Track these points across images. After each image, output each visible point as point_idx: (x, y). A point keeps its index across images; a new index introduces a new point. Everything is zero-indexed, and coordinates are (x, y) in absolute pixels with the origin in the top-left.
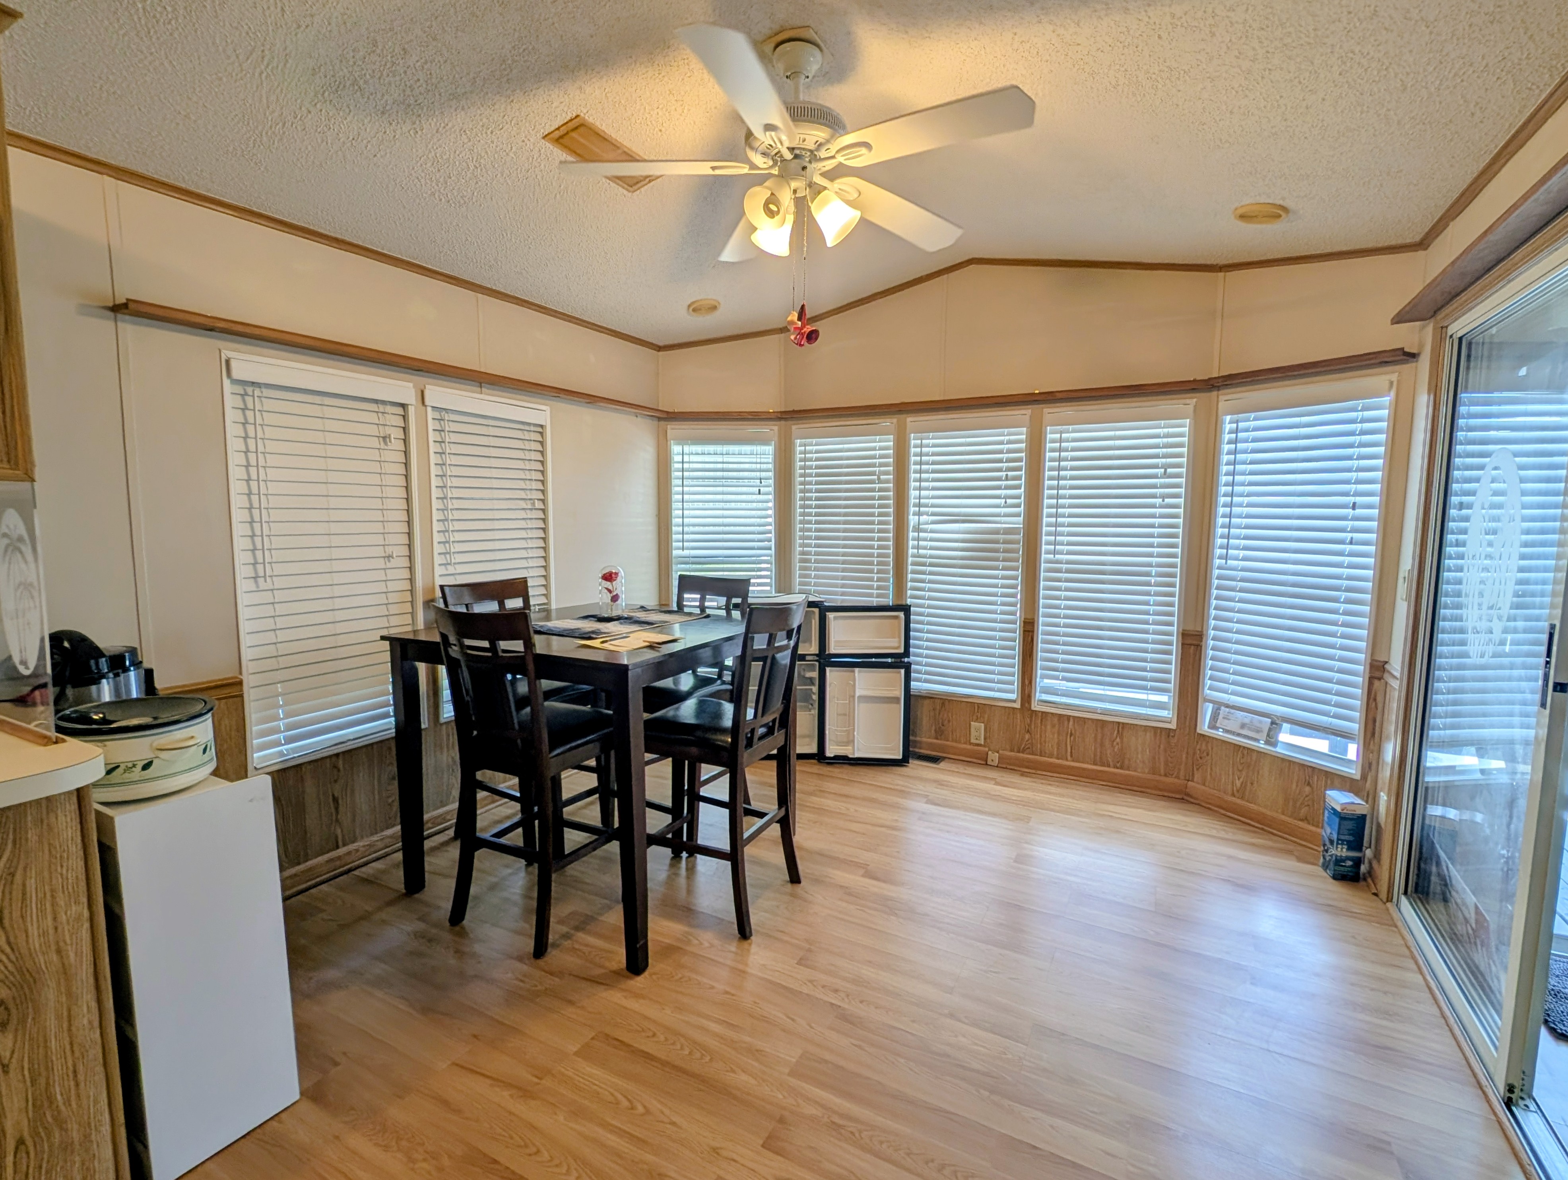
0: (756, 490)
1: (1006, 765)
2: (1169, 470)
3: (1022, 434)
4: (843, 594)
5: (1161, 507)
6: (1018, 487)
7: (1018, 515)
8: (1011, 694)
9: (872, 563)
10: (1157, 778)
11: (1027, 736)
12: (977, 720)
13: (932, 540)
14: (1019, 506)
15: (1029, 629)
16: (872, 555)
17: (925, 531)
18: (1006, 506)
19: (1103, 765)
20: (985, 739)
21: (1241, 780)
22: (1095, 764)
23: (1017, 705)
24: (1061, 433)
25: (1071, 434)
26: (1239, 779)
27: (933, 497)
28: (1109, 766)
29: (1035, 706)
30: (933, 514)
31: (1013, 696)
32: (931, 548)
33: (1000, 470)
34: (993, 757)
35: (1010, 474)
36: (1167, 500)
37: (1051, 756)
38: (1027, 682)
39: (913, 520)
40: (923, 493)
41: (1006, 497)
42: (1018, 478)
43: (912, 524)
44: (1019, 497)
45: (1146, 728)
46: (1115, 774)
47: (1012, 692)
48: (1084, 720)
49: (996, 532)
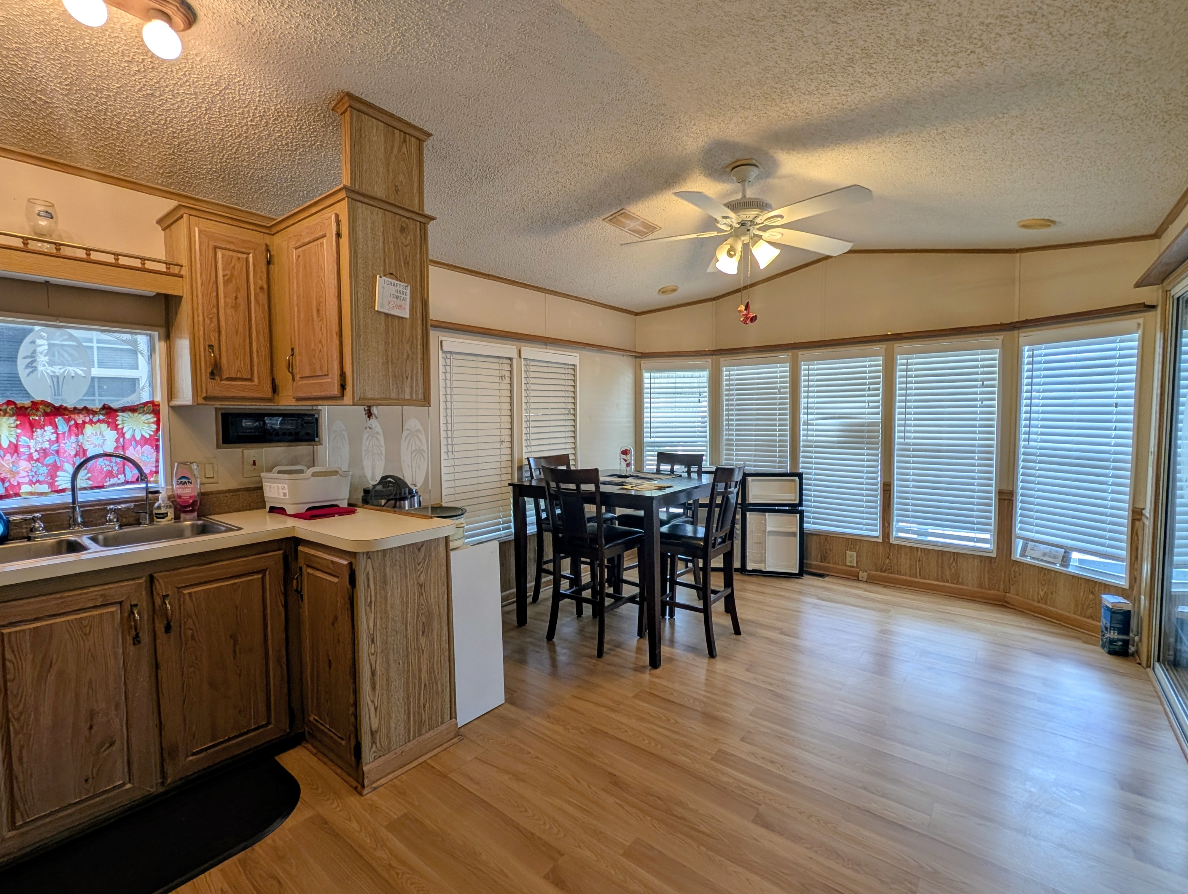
0: (697, 400)
1: (872, 580)
2: (985, 383)
3: (879, 361)
4: (755, 466)
5: (981, 407)
6: (878, 395)
7: (878, 414)
8: (876, 533)
9: (775, 446)
10: (984, 590)
11: (887, 561)
12: (851, 550)
13: (816, 430)
14: (878, 407)
15: (887, 489)
16: (775, 441)
17: (812, 425)
18: (869, 407)
19: (944, 582)
20: (857, 563)
21: (1044, 591)
22: (938, 580)
23: (880, 540)
24: (907, 359)
25: (914, 360)
26: (1042, 590)
27: (817, 403)
28: (948, 582)
29: (893, 541)
30: (817, 414)
31: (876, 534)
32: (816, 436)
33: (864, 384)
34: (863, 575)
35: (871, 386)
36: (985, 403)
37: (905, 575)
38: (886, 525)
39: (803, 417)
40: (810, 400)
41: (869, 402)
42: (878, 389)
43: (802, 420)
44: (878, 402)
45: (974, 557)
46: (952, 588)
47: (876, 531)
48: (929, 550)
49: (862, 425)
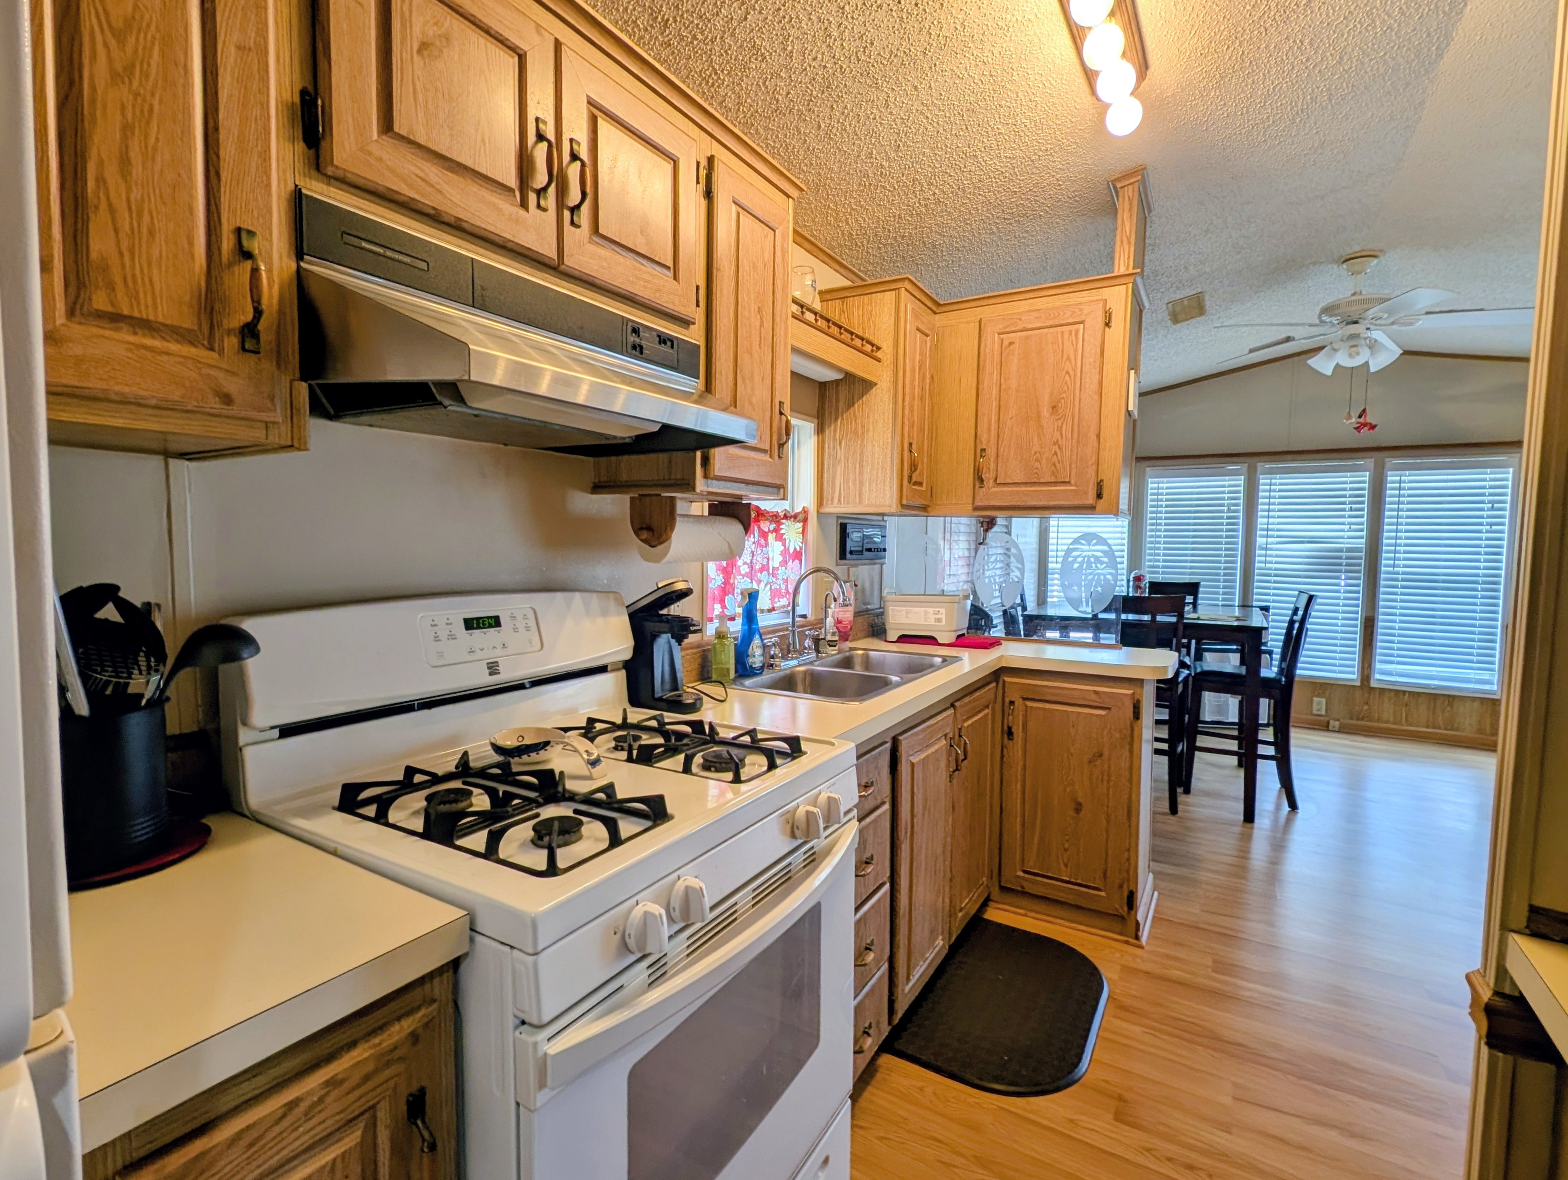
1: (1344, 730)
2: (1495, 505)
3: (1365, 476)
5: (1487, 532)
6: (1362, 516)
7: (1361, 538)
8: (1352, 675)
9: (1219, 575)
10: (1483, 736)
11: (1366, 707)
12: (1318, 696)
13: (1276, 556)
14: (1362, 530)
16: (1219, 568)
17: (1271, 549)
18: (1350, 530)
19: (1434, 728)
20: (1326, 710)
22: (1427, 727)
23: (1358, 684)
24: (1401, 476)
25: (1408, 476)
27: (1279, 524)
28: (1440, 728)
29: (1373, 684)
30: (1278, 537)
31: (1355, 677)
32: (1276, 563)
33: (1344, 503)
34: (1334, 724)
35: (1354, 506)
36: (1494, 527)
37: (1387, 722)
38: (1366, 665)
39: (1260, 541)
40: (1271, 520)
41: (1350, 524)
42: (1362, 510)
43: (1259, 544)
44: (1362, 524)
45: (1474, 699)
46: (1447, 735)
47: (1353, 673)
48: (1419, 694)
49: (1341, 550)
